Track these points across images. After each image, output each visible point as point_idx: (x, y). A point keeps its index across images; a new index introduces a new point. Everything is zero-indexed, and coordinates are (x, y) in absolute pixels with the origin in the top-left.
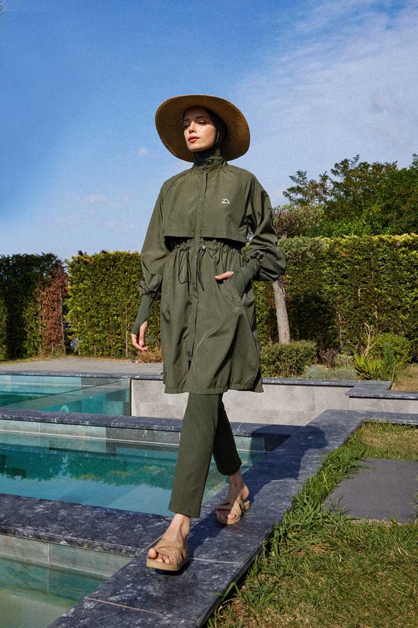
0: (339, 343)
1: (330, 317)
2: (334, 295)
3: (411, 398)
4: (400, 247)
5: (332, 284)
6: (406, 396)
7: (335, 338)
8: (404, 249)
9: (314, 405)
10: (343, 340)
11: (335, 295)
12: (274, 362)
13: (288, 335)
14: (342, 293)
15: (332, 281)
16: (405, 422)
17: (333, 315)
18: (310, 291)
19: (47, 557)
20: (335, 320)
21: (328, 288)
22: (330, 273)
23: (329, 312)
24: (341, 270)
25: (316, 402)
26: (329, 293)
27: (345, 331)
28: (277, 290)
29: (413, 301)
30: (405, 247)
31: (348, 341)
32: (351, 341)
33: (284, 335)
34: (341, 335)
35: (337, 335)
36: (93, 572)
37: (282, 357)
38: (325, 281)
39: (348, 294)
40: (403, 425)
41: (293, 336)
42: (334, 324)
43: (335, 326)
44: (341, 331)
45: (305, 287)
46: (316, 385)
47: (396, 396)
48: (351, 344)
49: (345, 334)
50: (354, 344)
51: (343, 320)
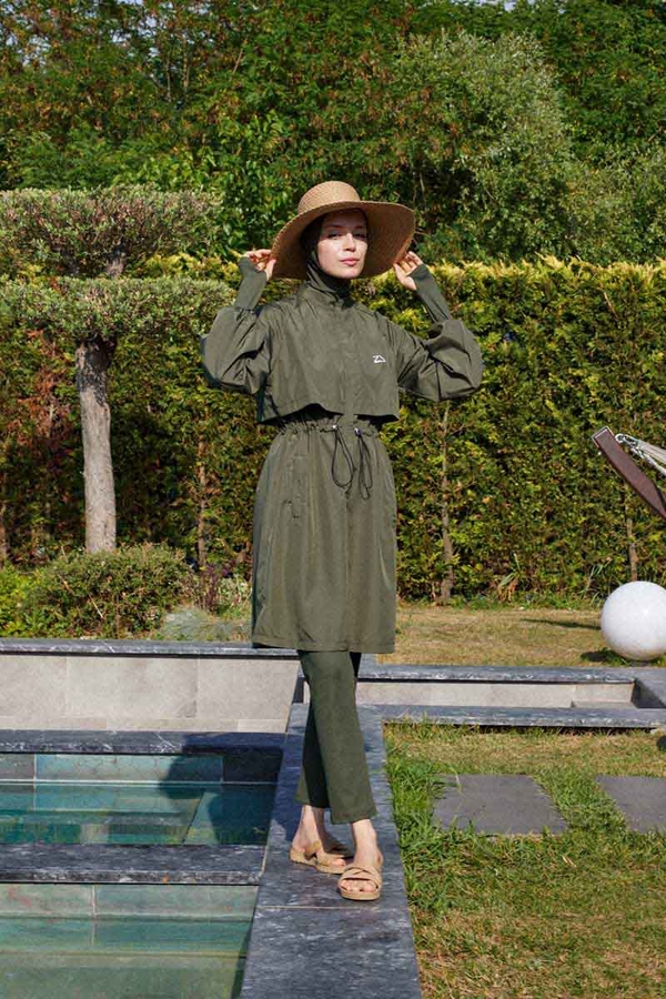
0: (196, 545)
1: (180, 476)
2: (193, 417)
3: (437, 677)
4: (374, 297)
5: (190, 385)
6: (427, 674)
7: (186, 533)
8: (382, 302)
9: (195, 703)
10: (206, 538)
11: (195, 414)
13: (113, 529)
14: (216, 412)
15: (192, 376)
16: (459, 720)
17: (185, 471)
18: (128, 401)
19: (91, 905)
20: (191, 484)
21: (178, 394)
22: (188, 355)
23: (175, 463)
25: (199, 697)
26: (181, 409)
27: (214, 514)
28: (91, 411)
29: (392, 441)
30: (386, 295)
31: (221, 542)
32: (227, 540)
33: (101, 530)
34: (201, 525)
35: (190, 525)
36: (175, 914)
37: (105, 586)
38: (170, 375)
39: (231, 415)
40: (457, 726)
41: (126, 529)
42: (186, 495)
43: (189, 501)
44: (204, 514)
45: (115, 390)
47: (408, 674)
48: (228, 549)
49: (213, 521)
50: (235, 549)
51: (209, 484)
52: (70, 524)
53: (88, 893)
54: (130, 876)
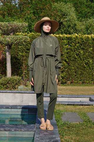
1: (21, 66)
5: (22, 52)
7: (22, 74)
9: (23, 100)
10: (24, 75)
11: (23, 56)
12: (6, 85)
13: (11, 74)
14: (26, 56)
15: (23, 51)
17: (21, 65)
18: (13, 54)
21: (21, 54)
22: (22, 48)
24: (27, 47)
26: (21, 56)
27: (26, 71)
28: (8, 56)
31: (27, 76)
33: (9, 74)
34: (24, 73)
35: (22, 73)
37: (10, 82)
38: (19, 51)
40: (64, 104)
41: (13, 74)
42: (22, 69)
44: (24, 71)
46: (24, 93)
49: (26, 73)
51: (25, 67)
52: (4, 73)
53: (7, 133)
54: (14, 130)
